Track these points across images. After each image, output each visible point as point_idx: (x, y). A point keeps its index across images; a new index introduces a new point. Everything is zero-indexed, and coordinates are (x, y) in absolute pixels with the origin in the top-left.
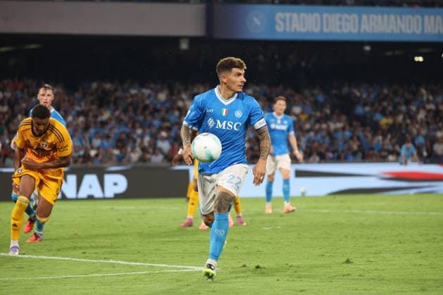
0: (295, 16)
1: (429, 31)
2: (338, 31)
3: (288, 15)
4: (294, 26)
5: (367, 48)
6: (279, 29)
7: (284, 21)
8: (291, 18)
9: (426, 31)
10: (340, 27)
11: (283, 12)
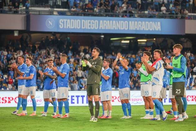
0: (69, 21)
1: (132, 29)
2: (89, 28)
3: (65, 20)
4: (68, 26)
5: (103, 36)
6: (61, 27)
7: (64, 23)
8: (67, 22)
9: (130, 29)
10: (90, 26)
11: (63, 19)
